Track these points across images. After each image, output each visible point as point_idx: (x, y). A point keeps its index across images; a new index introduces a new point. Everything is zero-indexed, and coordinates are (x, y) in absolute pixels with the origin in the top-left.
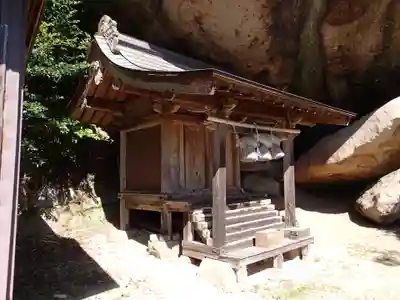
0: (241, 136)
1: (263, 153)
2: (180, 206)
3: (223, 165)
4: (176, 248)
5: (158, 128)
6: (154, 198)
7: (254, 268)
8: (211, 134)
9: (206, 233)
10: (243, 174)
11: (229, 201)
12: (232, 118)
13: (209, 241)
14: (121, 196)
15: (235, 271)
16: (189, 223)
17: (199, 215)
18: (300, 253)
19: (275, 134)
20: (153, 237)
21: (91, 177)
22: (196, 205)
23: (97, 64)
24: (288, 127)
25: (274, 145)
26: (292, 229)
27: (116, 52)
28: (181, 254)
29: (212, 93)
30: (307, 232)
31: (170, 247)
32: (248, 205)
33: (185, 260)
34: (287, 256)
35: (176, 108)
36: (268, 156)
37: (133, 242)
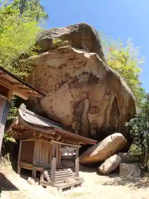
0: (62, 147)
1: (68, 153)
2: (40, 169)
3: (55, 157)
4: (38, 183)
5: (34, 142)
6: (30, 165)
7: (64, 190)
8: (52, 145)
9: (48, 178)
10: (62, 159)
11: (57, 169)
12: (59, 141)
13: (49, 181)
14: (18, 163)
15: (58, 190)
16: (42, 175)
17: (46, 173)
18: (80, 185)
19: (73, 147)
20: (30, 178)
21: (9, 154)
22: (45, 169)
23: (17, 118)
24: (77, 145)
25: (72, 151)
26: (78, 178)
27: (24, 115)
28: (39, 184)
29: (54, 134)
30: (82, 178)
31: (36, 182)
32: (63, 170)
33: (41, 186)
34: (76, 186)
35: (40, 136)
36: (70, 154)
37: (22, 178)
